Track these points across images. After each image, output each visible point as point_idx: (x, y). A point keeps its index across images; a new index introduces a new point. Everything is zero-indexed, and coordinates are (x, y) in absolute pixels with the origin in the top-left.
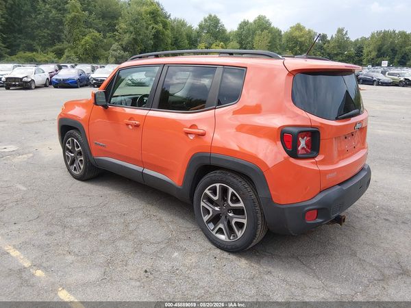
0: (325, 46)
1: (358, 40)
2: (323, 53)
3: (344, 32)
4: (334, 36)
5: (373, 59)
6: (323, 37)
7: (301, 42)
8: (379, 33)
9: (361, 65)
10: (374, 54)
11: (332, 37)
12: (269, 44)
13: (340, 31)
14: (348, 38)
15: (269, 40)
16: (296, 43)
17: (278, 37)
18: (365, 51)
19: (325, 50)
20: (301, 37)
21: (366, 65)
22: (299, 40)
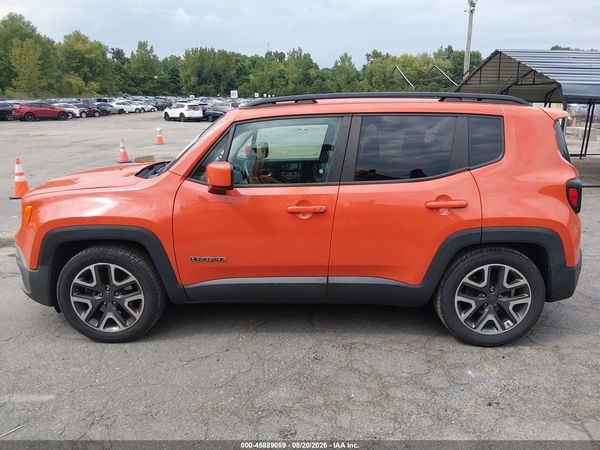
0: (125, 67)
1: (166, 59)
2: (124, 78)
3: (149, 48)
4: (135, 53)
5: (194, 87)
6: (119, 54)
7: (90, 60)
8: (195, 51)
9: (181, 95)
10: (194, 79)
11: (132, 54)
12: (40, 62)
13: (142, 46)
14: (155, 56)
15: (38, 55)
16: (83, 60)
17: (53, 51)
18: (182, 75)
19: (125, 73)
20: (87, 52)
21: (186, 96)
22: (87, 56)
